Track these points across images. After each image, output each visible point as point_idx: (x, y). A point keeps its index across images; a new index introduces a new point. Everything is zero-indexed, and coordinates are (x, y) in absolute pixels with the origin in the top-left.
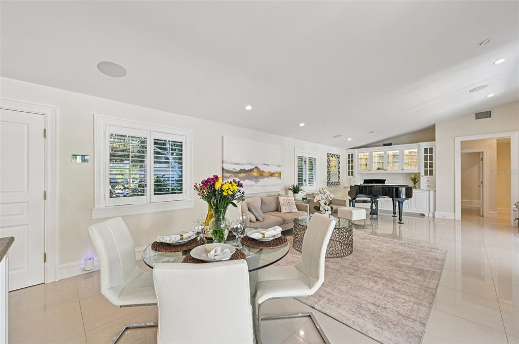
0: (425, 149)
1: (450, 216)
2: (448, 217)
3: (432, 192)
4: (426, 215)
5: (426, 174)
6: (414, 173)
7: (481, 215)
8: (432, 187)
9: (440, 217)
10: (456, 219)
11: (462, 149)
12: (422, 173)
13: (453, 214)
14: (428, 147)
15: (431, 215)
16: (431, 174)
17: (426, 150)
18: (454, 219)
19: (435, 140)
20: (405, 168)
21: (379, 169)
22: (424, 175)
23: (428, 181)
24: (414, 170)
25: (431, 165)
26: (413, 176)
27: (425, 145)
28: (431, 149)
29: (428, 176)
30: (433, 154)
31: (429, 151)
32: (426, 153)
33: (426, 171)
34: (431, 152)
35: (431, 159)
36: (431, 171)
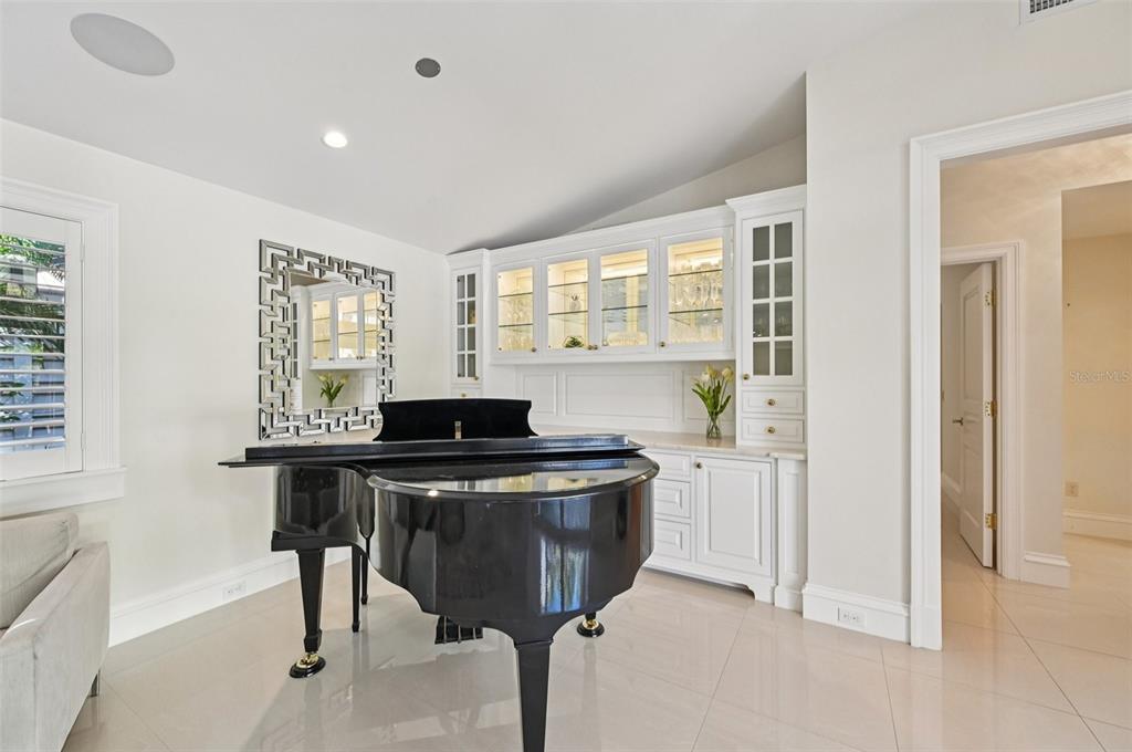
0: (756, 231)
1: (879, 618)
2: (868, 626)
3: (788, 469)
4: (762, 595)
5: (760, 368)
6: (709, 363)
7: (987, 561)
8: (792, 437)
9: (832, 620)
10: (916, 643)
11: (947, 240)
12: (745, 363)
13: (899, 608)
14: (771, 222)
15: (784, 601)
16: (785, 367)
17: (760, 234)
18: (903, 638)
19: (805, 182)
20: (670, 340)
21: (575, 343)
22: (750, 372)
23: (771, 403)
24: (707, 345)
25: (783, 320)
26: (706, 377)
27: (755, 210)
28: (785, 230)
29: (772, 378)
30: (795, 259)
31: (775, 241)
32: (760, 252)
33: (761, 350)
34: (785, 248)
35: (785, 287)
36: (785, 353)
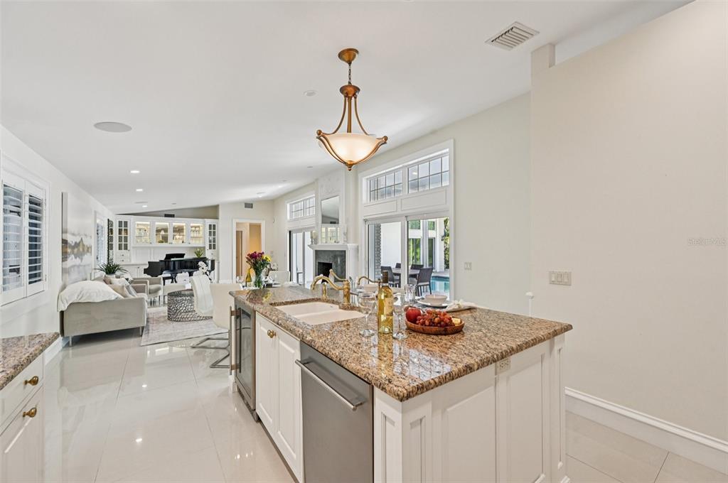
5: (210, 248)
6: (199, 247)
12: (207, 247)
14: (212, 224)
16: (214, 248)
17: (210, 226)
19: (218, 219)
20: (191, 242)
23: (212, 254)
24: (200, 244)
25: (214, 240)
26: (198, 249)
27: (209, 222)
28: (214, 226)
29: (212, 250)
30: (216, 230)
31: (212, 227)
32: (210, 228)
33: (210, 245)
34: (214, 229)
35: (214, 235)
36: (214, 245)
